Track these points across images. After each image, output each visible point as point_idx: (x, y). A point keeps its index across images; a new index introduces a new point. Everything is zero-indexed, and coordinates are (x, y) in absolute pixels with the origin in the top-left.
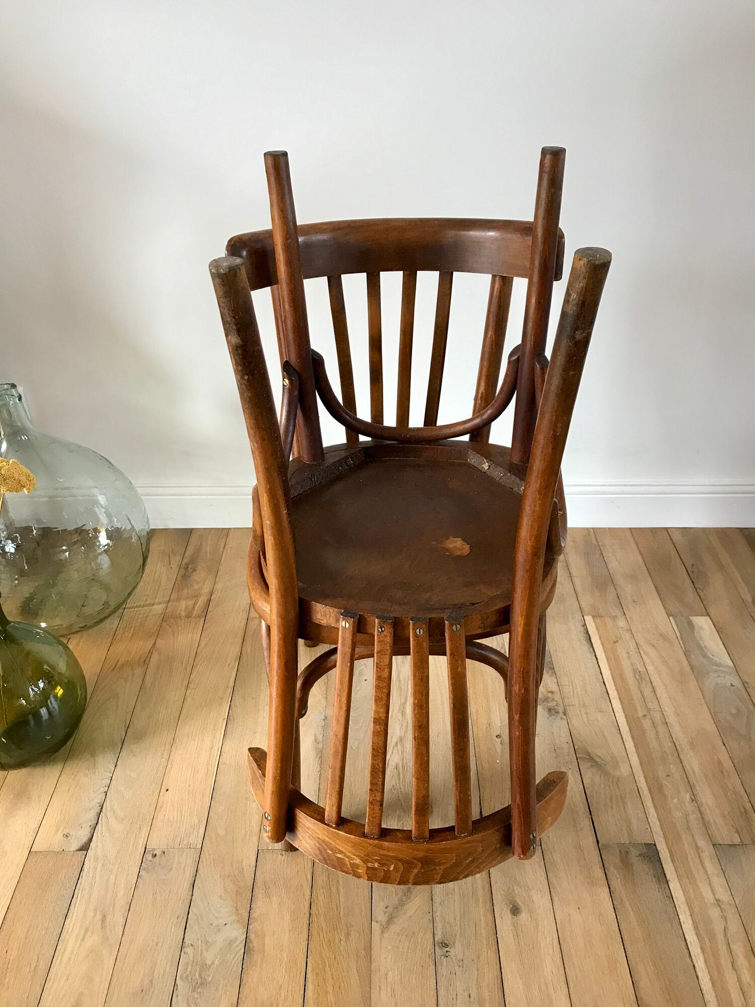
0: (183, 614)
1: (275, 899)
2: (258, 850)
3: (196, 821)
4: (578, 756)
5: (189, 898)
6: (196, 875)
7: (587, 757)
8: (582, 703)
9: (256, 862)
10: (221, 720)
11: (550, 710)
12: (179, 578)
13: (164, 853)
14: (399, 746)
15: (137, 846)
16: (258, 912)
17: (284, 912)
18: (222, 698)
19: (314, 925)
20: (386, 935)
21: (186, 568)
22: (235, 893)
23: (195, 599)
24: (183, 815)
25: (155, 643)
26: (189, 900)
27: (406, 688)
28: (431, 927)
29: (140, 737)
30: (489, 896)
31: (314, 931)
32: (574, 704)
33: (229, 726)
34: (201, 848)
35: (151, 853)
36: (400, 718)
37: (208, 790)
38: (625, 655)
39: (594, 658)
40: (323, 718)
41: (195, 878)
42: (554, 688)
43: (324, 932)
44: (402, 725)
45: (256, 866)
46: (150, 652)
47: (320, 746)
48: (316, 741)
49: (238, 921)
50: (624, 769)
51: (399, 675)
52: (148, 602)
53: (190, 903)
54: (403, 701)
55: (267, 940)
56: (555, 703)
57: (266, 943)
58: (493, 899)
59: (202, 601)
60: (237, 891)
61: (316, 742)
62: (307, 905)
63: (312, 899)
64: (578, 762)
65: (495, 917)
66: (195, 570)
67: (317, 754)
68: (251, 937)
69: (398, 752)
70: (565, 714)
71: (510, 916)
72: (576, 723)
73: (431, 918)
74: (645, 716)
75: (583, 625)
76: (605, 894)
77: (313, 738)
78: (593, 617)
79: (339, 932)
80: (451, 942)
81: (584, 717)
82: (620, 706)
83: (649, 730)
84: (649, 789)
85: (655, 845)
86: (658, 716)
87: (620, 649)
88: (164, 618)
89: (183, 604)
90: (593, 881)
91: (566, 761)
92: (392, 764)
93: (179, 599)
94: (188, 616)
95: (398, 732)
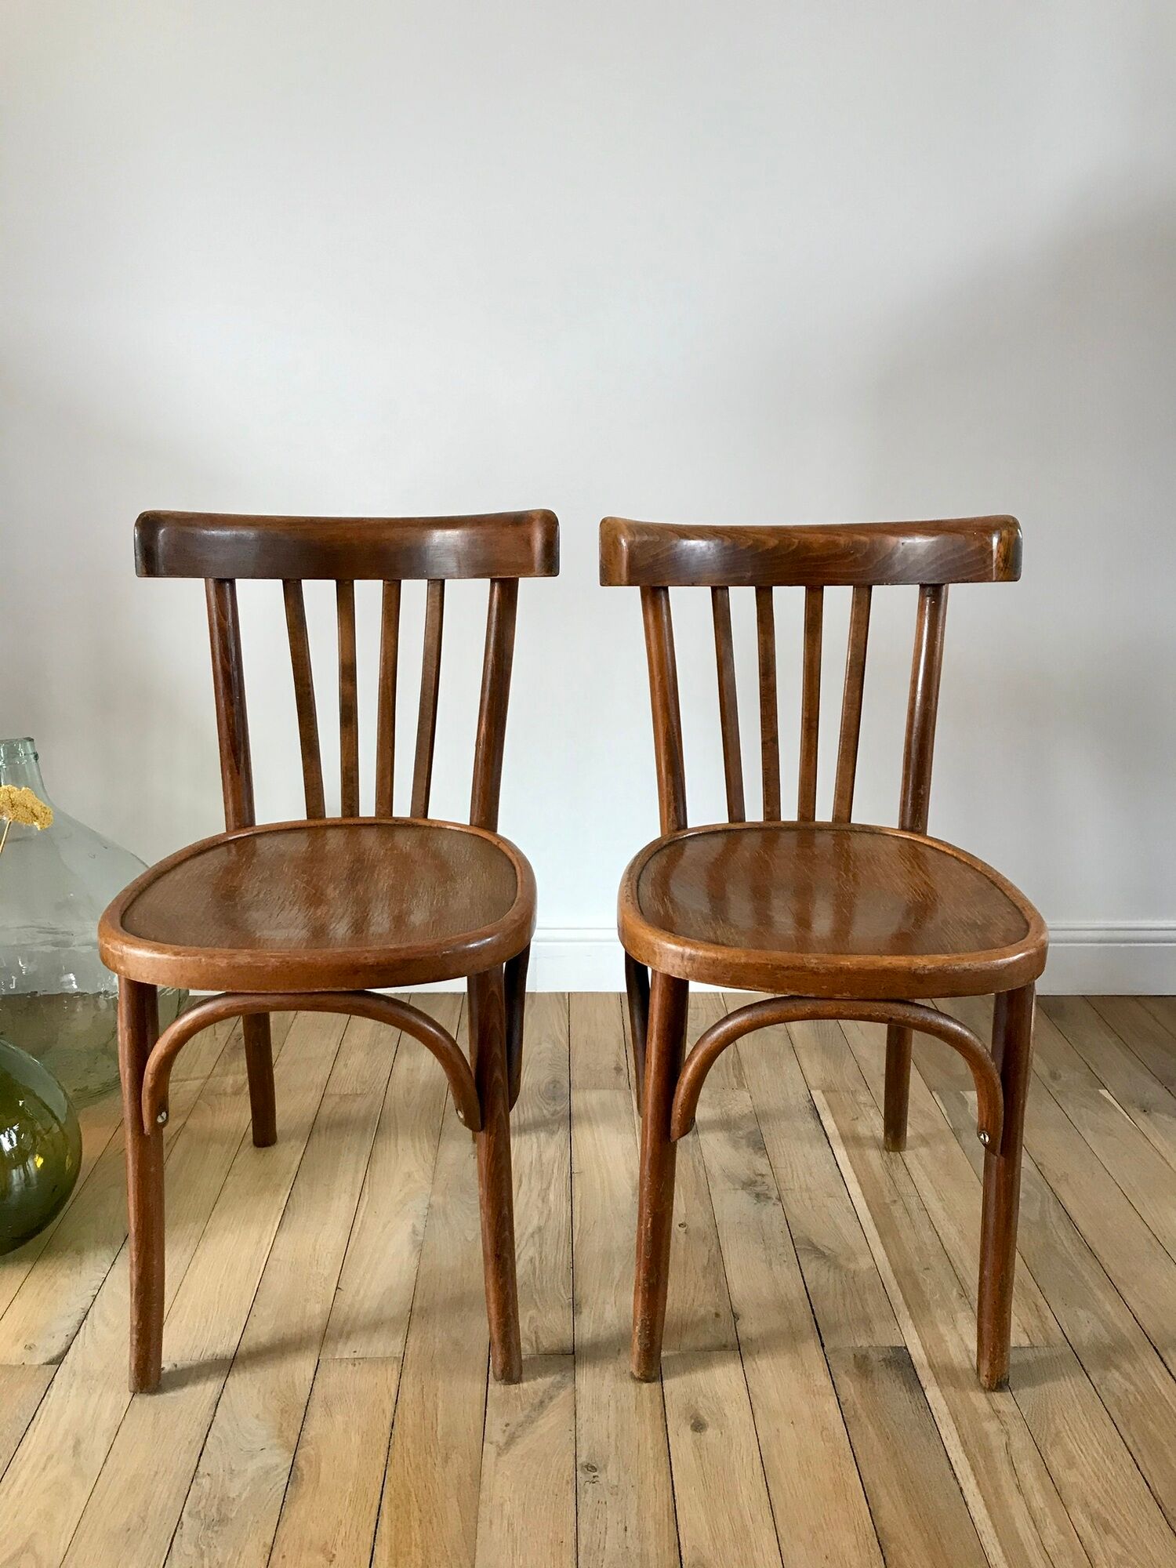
1: (339, 1417)
2: (319, 1360)
3: (229, 1328)
4: (797, 1245)
5: (210, 1418)
6: (222, 1392)
7: (810, 1248)
8: (804, 1187)
9: (315, 1374)
10: (276, 1210)
11: (758, 1196)
13: (176, 1365)
14: (536, 1237)
16: (313, 1433)
17: (353, 1433)
18: (279, 1185)
19: (397, 1447)
20: (505, 1458)
21: (238, 1040)
22: (280, 1411)
24: (209, 1321)
25: (185, 1123)
26: (208, 1423)
27: (550, 1172)
28: (572, 1447)
30: (660, 1410)
31: (396, 1454)
32: (792, 1187)
33: (286, 1216)
34: (234, 1359)
36: (540, 1205)
37: (250, 1291)
38: (868, 1134)
39: (824, 1137)
40: (426, 1205)
42: (765, 1169)
43: (411, 1456)
45: (314, 1379)
46: (177, 1135)
47: (420, 1238)
48: (414, 1232)
49: (283, 1445)
50: (864, 1263)
53: (211, 1425)
54: (544, 1186)
55: (324, 1467)
56: (766, 1188)
58: (665, 1412)
60: (283, 1409)
62: (388, 1423)
63: (396, 1415)
64: (796, 1255)
65: (667, 1435)
67: (415, 1247)
68: (300, 1463)
69: (534, 1244)
70: (780, 1200)
71: (691, 1433)
72: (795, 1210)
73: (573, 1437)
74: (895, 1201)
75: (809, 1101)
76: (831, 1405)
77: (410, 1229)
78: (823, 1092)
79: (434, 1455)
80: (601, 1466)
81: (808, 1202)
82: (859, 1190)
83: (900, 1218)
84: (899, 1283)
85: (906, 1348)
86: (913, 1201)
87: (861, 1127)
88: (202, 1094)
89: (230, 1079)
90: (813, 1390)
91: (778, 1254)
92: (525, 1257)
93: (224, 1074)
94: (237, 1092)
95: (535, 1221)
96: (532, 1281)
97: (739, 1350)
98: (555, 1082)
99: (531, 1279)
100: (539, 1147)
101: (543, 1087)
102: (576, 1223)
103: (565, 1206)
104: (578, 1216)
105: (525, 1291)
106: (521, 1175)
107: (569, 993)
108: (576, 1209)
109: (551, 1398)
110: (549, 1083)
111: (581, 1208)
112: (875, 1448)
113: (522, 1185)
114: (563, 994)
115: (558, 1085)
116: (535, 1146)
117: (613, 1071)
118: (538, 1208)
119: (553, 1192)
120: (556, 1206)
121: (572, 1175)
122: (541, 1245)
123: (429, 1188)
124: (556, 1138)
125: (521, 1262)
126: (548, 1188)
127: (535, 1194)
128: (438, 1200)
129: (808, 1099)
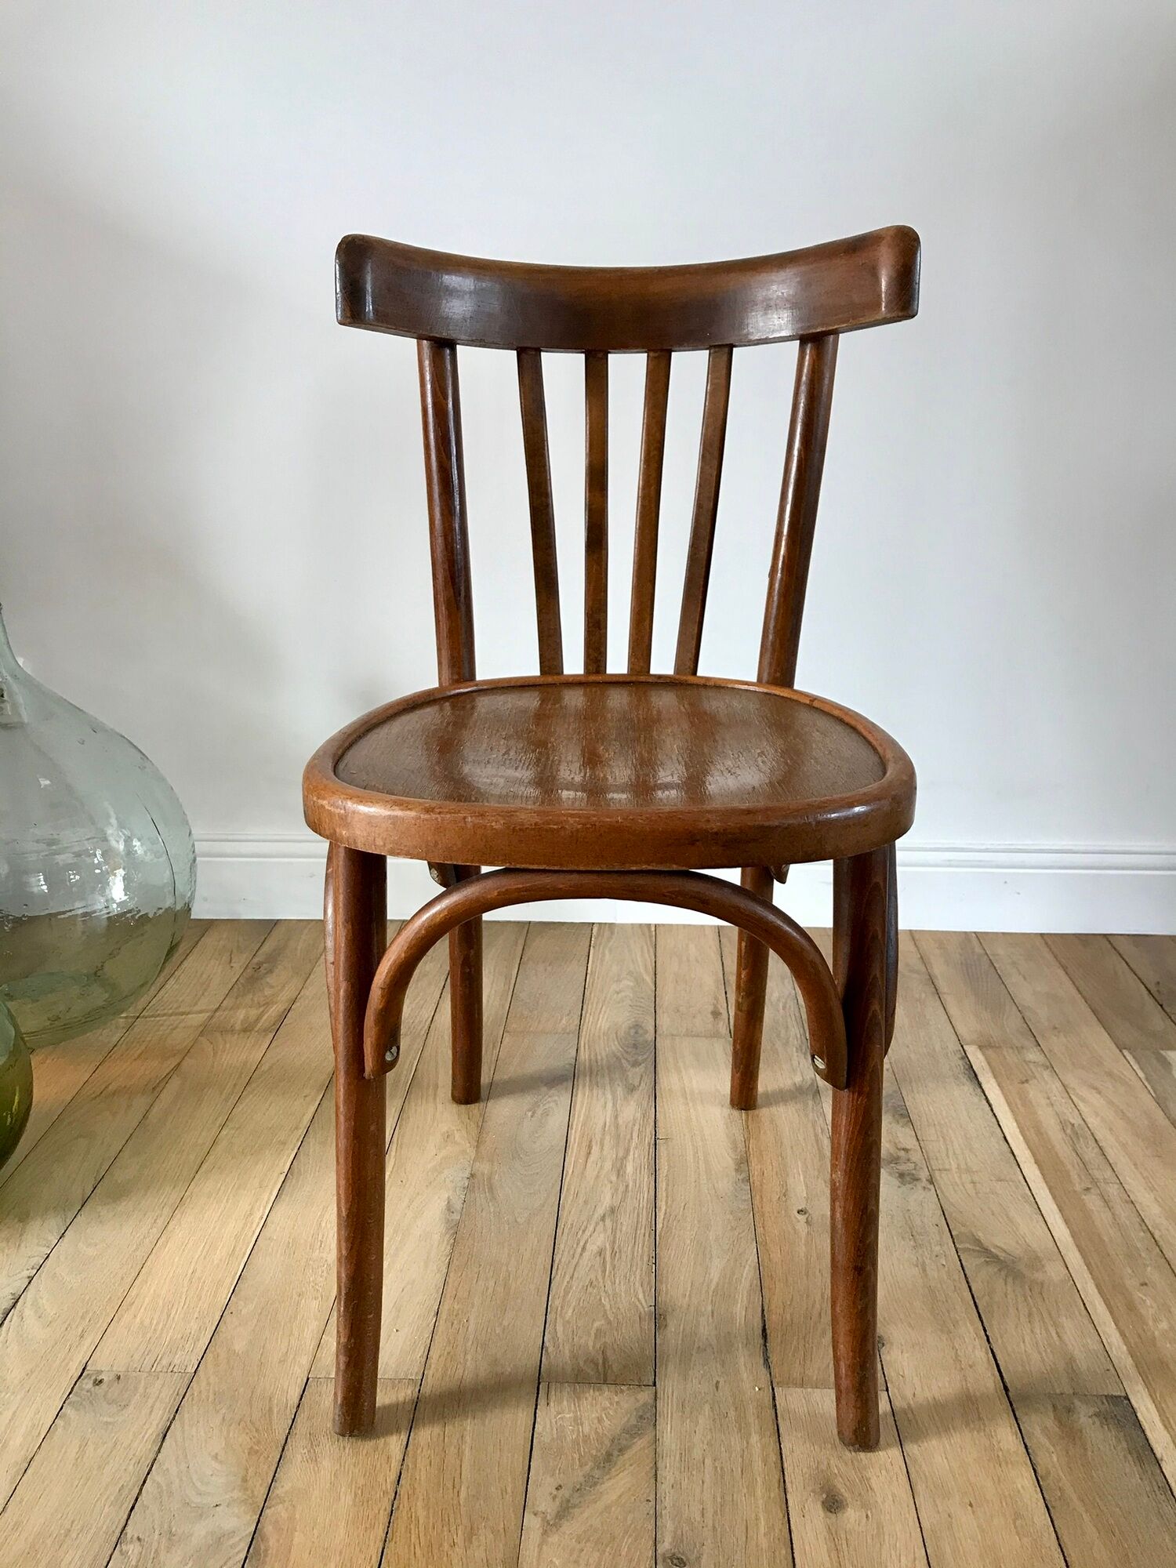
0: (238, 1027)
1: (326, 1463)
2: (308, 1379)
3: (195, 1328)
4: (959, 1246)
5: (152, 1456)
6: (174, 1418)
7: (978, 1248)
8: (963, 1166)
9: (301, 1399)
10: (276, 1174)
11: (901, 1175)
12: (242, 980)
13: (119, 1378)
14: (608, 1222)
15: (67, 1364)
16: (287, 1486)
17: (343, 1490)
18: (284, 1143)
19: (402, 1515)
20: (554, 1539)
21: (258, 968)
22: (246, 1451)
23: (262, 1009)
24: (171, 1318)
25: (179, 1064)
26: (150, 1461)
27: (628, 1137)
28: (651, 1526)
29: (118, 1194)
30: (777, 1475)
31: (400, 1524)
32: (947, 1167)
33: (287, 1184)
34: (195, 1372)
35: (93, 1378)
36: (614, 1178)
37: (228, 1280)
38: (1044, 1102)
39: (985, 1102)
40: (467, 1174)
41: (171, 1423)
42: (909, 1142)
43: (422, 1528)
44: (617, 1190)
45: (298, 1406)
46: (167, 1078)
47: (456, 1217)
48: (449, 1208)
49: (244, 1501)
50: (1054, 1272)
51: (616, 1117)
52: (181, 1010)
53: (152, 1466)
54: (621, 1154)
55: (298, 1538)
56: (912, 1166)
57: (295, 1542)
58: (784, 1481)
59: (274, 1011)
60: (252, 1448)
61: (449, 1210)
62: (393, 1476)
63: (404, 1466)
64: (959, 1256)
65: (788, 1515)
66: (271, 971)
67: (448, 1230)
68: (265, 1530)
69: (605, 1230)
70: (931, 1182)
71: (821, 1513)
72: (954, 1197)
73: (652, 1512)
74: (1088, 1189)
75: (962, 1058)
76: (1025, 1480)
77: (444, 1205)
78: (980, 1047)
79: (453, 1529)
80: (693, 1557)
81: (969, 1186)
82: (1038, 1172)
83: (1098, 1212)
84: (1105, 1304)
85: (1127, 1398)
86: (1113, 1190)
87: (1033, 1092)
88: (205, 1030)
89: (241, 1014)
90: (998, 1456)
91: (935, 1254)
92: (592, 1248)
93: (235, 1008)
94: (247, 1029)
95: (607, 1200)
96: (601, 1280)
97: (887, 1390)
98: (637, 1026)
99: (600, 1276)
100: (614, 1105)
101: (621, 1033)
102: (662, 1204)
103: (646, 1180)
104: (664, 1194)
105: (590, 1293)
106: (591, 1141)
107: (656, 925)
108: (662, 1186)
109: (621, 1451)
110: (630, 1028)
111: (667, 1185)
113: (593, 1151)
114: (649, 926)
115: (640, 1031)
116: (610, 1105)
117: (710, 1016)
118: (611, 1182)
119: (631, 1161)
120: (635, 1181)
121: (657, 1141)
122: (614, 1231)
123: (472, 1153)
124: (636, 1095)
125: (586, 1254)
126: (625, 1157)
127: (608, 1165)
128: (484, 1168)
129: (960, 1056)
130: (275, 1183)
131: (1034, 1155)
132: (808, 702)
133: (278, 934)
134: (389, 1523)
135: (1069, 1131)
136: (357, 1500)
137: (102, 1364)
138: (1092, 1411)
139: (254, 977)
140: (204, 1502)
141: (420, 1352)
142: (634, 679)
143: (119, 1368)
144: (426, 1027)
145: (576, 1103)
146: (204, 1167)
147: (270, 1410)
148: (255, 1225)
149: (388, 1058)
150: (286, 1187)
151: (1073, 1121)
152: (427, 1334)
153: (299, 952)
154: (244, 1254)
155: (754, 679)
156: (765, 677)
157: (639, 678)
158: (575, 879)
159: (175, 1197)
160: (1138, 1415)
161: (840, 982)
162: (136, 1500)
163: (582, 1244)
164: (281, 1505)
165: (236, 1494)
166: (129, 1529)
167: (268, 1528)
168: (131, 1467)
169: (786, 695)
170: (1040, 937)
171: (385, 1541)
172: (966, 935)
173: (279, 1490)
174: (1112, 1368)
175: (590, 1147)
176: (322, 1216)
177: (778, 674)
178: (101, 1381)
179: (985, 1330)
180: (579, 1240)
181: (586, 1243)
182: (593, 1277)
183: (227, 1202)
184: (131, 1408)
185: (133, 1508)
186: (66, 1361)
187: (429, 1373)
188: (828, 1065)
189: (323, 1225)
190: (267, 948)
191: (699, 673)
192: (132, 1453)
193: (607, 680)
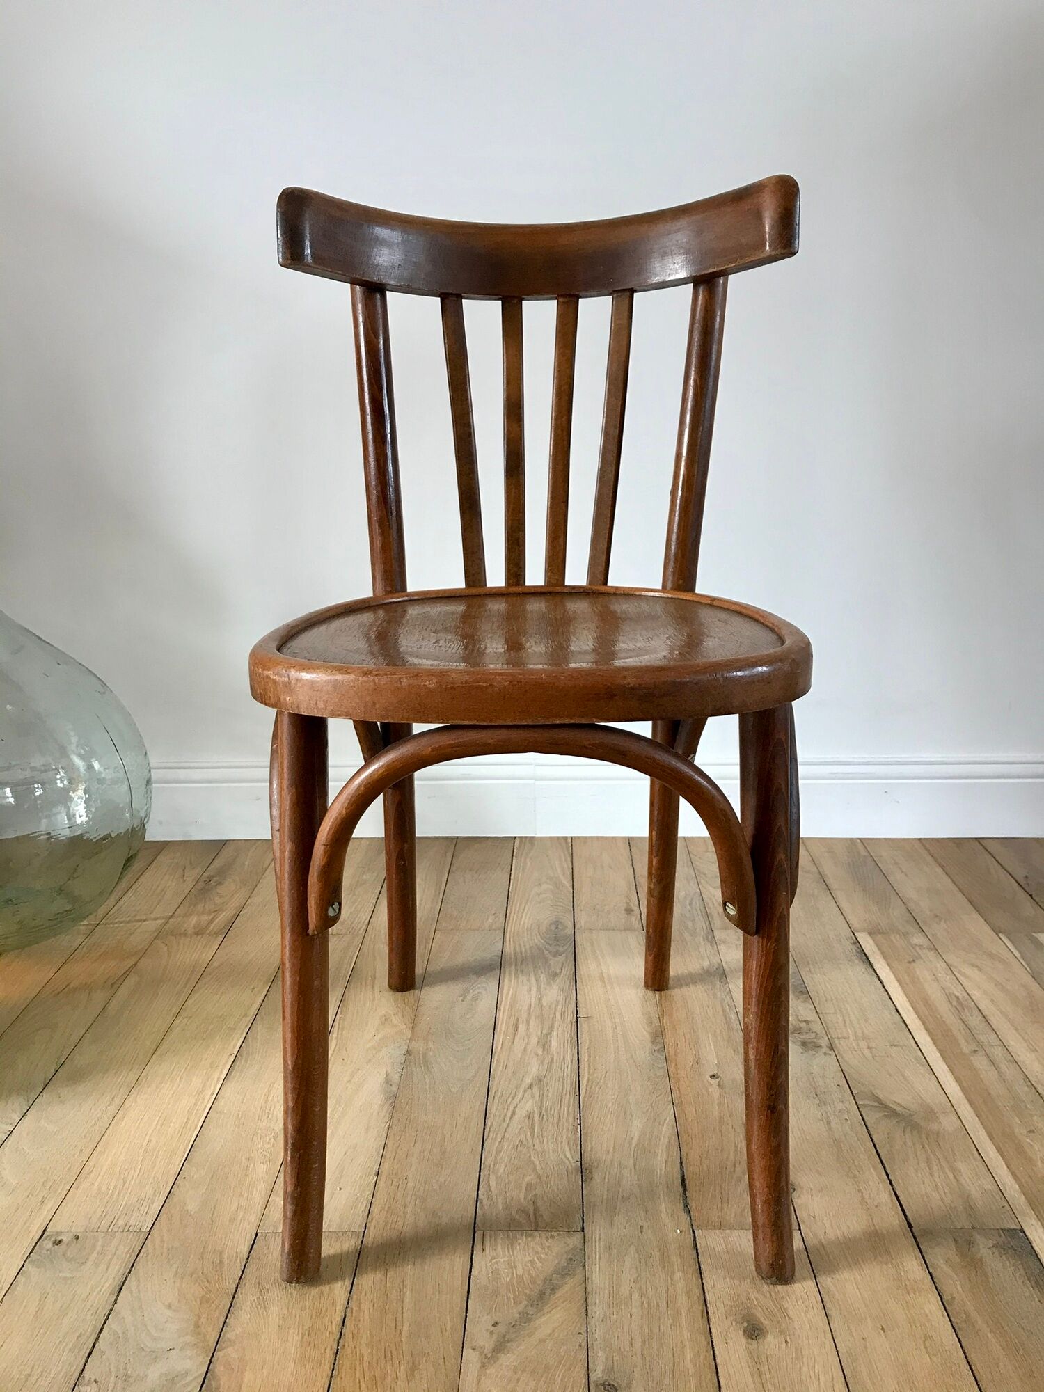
0: (190, 931)
1: (274, 1309)
2: (257, 1234)
3: (150, 1192)
4: (860, 1103)
5: (109, 1307)
6: (129, 1272)
7: (877, 1104)
8: (860, 1034)
9: (250, 1252)
10: (225, 1056)
11: (804, 1044)
12: (194, 892)
13: (77, 1238)
14: (535, 1089)
15: (29, 1227)
16: (238, 1330)
17: (291, 1331)
18: (233, 1029)
19: (347, 1352)
20: (492, 1370)
21: (207, 883)
22: (198, 1300)
23: (213, 915)
24: (127, 1184)
25: (135, 964)
26: (107, 1311)
27: (552, 1016)
28: (583, 1355)
29: (78, 1077)
30: (700, 1307)
31: (345, 1361)
32: (846, 1035)
33: (237, 1063)
34: (150, 1231)
35: (53, 1239)
36: (540, 1052)
37: (182, 1148)
38: (930, 978)
39: (876, 979)
40: (404, 1051)
41: (127, 1276)
42: (811, 1016)
43: (366, 1364)
44: (542, 1062)
45: (248, 1259)
46: (127, 974)
47: (395, 1089)
48: (388, 1081)
49: (197, 1345)
50: (948, 1123)
51: (540, 1000)
52: (138, 918)
53: (109, 1316)
54: (545, 1032)
55: (248, 1376)
56: (813, 1035)
57: (246, 1380)
58: (707, 1313)
59: (223, 917)
60: (204, 1297)
61: (387, 1083)
62: (338, 1318)
63: (348, 1310)
64: (860, 1112)
65: (712, 1342)
66: (221, 883)
67: (387, 1099)
68: (216, 1370)
69: (533, 1097)
70: (832, 1048)
71: (743, 1340)
72: (852, 1060)
73: (584, 1344)
74: (975, 1051)
75: (854, 944)
76: (932, 1305)
77: (382, 1078)
78: (870, 934)
79: (396, 1365)
80: (623, 1385)
81: (867, 1052)
82: (928, 1039)
83: (986, 1071)
84: (999, 1150)
85: (1022, 1230)
86: (998, 1052)
87: (921, 971)
88: (159, 935)
89: (193, 920)
90: (906, 1285)
91: (837, 1111)
92: (522, 1112)
93: (188, 915)
94: (199, 932)
95: (534, 1071)
96: (530, 1141)
97: (800, 1229)
98: (557, 923)
99: (529, 1137)
100: (539, 989)
101: (543, 929)
102: (584, 1073)
103: (570, 1054)
104: (587, 1065)
105: (520, 1152)
106: (518, 1019)
107: (572, 838)
108: (584, 1057)
109: (553, 1289)
110: (551, 924)
111: (589, 1056)
112: (1001, 1364)
113: (519, 1030)
114: (565, 838)
115: (560, 927)
116: (534, 989)
117: (623, 912)
118: (538, 1055)
119: (555, 1038)
120: (559, 1054)
121: (579, 1019)
122: (541, 1097)
123: (408, 1033)
124: (558, 980)
125: (516, 1117)
126: (550, 1034)
127: (534, 1040)
128: (419, 1046)
129: (852, 942)
130: (227, 1062)
131: (924, 1023)
132: (709, 602)
133: (227, 853)
134: (335, 1360)
135: (955, 1003)
136: (304, 1340)
137: (61, 1226)
138: (990, 1243)
139: (206, 887)
140: (159, 1346)
141: (362, 1207)
142: (550, 589)
143: (78, 1230)
144: (364, 927)
145: (503, 988)
146: (158, 1053)
147: (221, 1262)
148: (206, 1100)
149: (331, 913)
150: (236, 1067)
151: (957, 994)
152: (368, 1193)
153: (246, 866)
154: (196, 1127)
155: (659, 587)
156: (669, 585)
157: (555, 588)
158: (503, 734)
159: (132, 1076)
160: (1034, 1245)
161: (748, 832)
162: (94, 1346)
163: (511, 1108)
164: (231, 1348)
165: (188, 1338)
166: (86, 1373)
167: (219, 1368)
168: (89, 1317)
169: (688, 598)
170: (918, 842)
171: (331, 1377)
172: (852, 841)
173: (229, 1334)
174: (1006, 1205)
175: (517, 1026)
176: (269, 1091)
177: (681, 582)
178: (60, 1242)
179: (888, 1175)
180: (509, 1106)
181: (515, 1108)
182: (523, 1137)
183: (180, 1081)
184: (90, 1263)
185: (90, 1354)
186: (27, 1224)
187: (371, 1226)
188: (739, 911)
189: (270, 1098)
190: (218, 863)
191: (609, 584)
192: (89, 1303)
193: (526, 591)
